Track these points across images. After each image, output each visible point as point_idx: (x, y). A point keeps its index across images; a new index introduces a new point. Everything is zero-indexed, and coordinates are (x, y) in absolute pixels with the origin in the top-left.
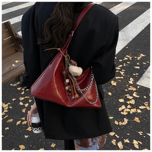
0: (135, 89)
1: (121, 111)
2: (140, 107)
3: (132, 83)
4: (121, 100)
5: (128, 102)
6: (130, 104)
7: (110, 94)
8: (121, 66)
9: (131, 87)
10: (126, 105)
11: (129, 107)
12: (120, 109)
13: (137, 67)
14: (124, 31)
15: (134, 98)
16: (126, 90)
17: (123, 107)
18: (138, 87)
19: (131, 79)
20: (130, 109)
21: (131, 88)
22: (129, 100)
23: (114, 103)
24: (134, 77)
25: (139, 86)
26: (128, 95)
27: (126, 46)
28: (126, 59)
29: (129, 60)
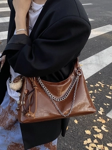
0: (104, 122)
1: (85, 145)
2: (108, 144)
3: (102, 114)
4: (88, 132)
5: (95, 136)
6: (97, 138)
7: (76, 122)
8: (91, 92)
9: (100, 118)
10: (93, 139)
11: (96, 141)
12: (85, 142)
13: (108, 97)
14: (99, 56)
15: (103, 132)
16: (94, 121)
17: (89, 141)
18: (108, 120)
19: (101, 108)
20: (97, 144)
21: (100, 120)
22: (97, 133)
23: (79, 134)
24: (104, 107)
25: (109, 118)
26: (96, 127)
27: (99, 72)
28: (97, 85)
29: (100, 87)
